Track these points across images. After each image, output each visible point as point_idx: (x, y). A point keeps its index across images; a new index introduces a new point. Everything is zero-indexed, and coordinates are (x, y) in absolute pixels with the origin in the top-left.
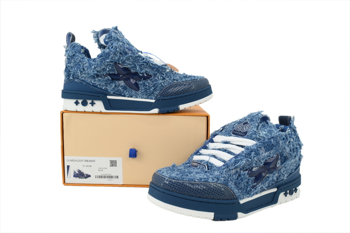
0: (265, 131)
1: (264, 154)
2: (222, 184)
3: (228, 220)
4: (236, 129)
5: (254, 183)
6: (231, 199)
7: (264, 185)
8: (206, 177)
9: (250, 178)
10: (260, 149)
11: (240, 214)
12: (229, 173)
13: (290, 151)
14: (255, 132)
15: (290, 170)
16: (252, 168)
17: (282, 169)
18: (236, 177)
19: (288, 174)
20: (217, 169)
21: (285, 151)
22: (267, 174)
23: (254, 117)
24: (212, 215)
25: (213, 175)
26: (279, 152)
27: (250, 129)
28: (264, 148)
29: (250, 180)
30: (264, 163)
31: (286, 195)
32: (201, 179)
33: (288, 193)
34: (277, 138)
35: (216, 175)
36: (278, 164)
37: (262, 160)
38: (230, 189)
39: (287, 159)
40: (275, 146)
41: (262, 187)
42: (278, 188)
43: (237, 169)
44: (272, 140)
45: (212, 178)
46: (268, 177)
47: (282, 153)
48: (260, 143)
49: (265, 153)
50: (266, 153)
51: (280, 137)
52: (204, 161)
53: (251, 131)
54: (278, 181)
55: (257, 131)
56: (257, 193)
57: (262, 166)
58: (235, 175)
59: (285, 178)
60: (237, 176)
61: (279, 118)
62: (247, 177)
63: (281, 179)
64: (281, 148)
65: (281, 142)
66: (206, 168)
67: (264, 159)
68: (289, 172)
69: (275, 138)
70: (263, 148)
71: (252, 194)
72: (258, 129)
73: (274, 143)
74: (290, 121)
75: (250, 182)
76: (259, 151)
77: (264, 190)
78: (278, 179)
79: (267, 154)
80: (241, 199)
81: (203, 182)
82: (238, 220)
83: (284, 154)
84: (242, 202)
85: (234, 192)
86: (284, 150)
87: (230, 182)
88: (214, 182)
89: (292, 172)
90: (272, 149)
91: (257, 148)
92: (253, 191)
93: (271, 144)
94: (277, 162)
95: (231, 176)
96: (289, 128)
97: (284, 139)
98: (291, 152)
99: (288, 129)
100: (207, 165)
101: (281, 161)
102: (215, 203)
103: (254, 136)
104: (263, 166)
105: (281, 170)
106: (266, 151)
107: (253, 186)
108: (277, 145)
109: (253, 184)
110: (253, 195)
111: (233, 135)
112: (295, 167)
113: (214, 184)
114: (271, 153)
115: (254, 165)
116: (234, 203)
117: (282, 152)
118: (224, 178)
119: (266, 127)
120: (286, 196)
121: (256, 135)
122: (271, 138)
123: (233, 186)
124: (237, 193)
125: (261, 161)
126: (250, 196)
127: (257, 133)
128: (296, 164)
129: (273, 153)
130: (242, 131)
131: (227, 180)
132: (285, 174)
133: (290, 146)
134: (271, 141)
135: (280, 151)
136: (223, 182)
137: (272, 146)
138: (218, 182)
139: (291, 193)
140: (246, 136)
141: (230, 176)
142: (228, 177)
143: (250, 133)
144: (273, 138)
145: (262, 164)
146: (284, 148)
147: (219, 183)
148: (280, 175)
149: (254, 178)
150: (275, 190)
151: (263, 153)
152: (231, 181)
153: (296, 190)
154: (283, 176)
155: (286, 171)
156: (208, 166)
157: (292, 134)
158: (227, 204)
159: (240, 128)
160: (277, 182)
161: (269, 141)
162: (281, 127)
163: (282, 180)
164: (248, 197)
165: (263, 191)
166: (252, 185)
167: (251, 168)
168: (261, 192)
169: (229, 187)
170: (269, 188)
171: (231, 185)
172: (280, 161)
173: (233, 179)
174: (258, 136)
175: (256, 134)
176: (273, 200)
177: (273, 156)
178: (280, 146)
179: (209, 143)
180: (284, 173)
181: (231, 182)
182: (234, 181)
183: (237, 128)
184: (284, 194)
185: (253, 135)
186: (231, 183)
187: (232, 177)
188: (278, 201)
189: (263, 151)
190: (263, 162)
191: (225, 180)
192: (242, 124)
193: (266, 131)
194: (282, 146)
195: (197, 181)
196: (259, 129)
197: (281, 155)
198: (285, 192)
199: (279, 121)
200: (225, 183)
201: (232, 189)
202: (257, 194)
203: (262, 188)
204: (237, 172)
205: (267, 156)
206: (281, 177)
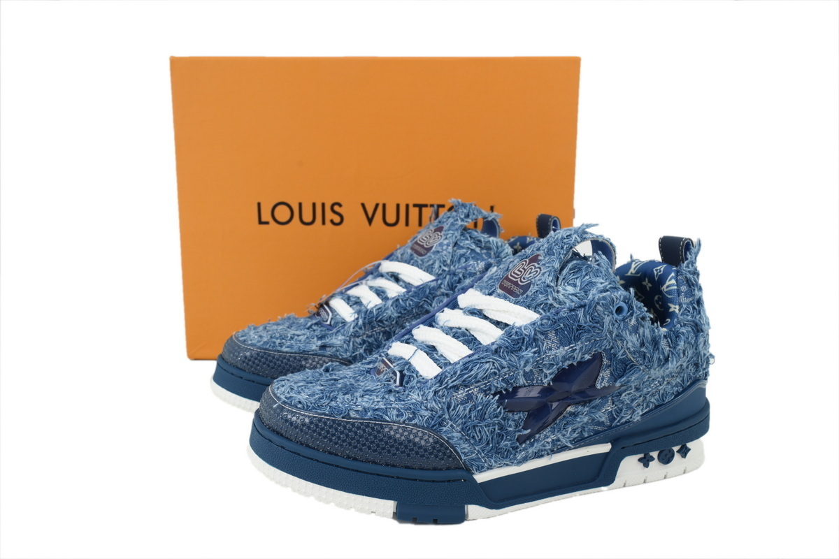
0: (575, 286)
1: (553, 353)
2: (423, 427)
3: (436, 522)
4: (511, 276)
5: (525, 428)
6: (448, 469)
7: (564, 435)
8: (383, 407)
9: (510, 415)
10: (543, 337)
11: (472, 509)
12: (444, 400)
13: (642, 344)
14: (548, 286)
15: (657, 397)
16: (516, 389)
17: (624, 395)
18: (465, 410)
19: (648, 406)
20: (419, 385)
21: (620, 345)
22: (569, 406)
23: (557, 244)
24: (390, 505)
25: (404, 401)
26: (603, 348)
27: (537, 278)
28: (556, 335)
29: (508, 420)
30: (552, 376)
31: (646, 461)
32: (366, 410)
33: (652, 459)
34: (595, 307)
35: (414, 401)
36: (603, 379)
37: (548, 369)
38: (447, 442)
39: (632, 366)
40: (589, 331)
41: (558, 440)
42: (614, 442)
43: (470, 390)
44: (581, 313)
45: (398, 410)
46: (574, 415)
47: (613, 351)
48: (545, 321)
49: (559, 348)
50: (561, 349)
51: (606, 305)
52: (402, 358)
53: (539, 283)
54: (613, 425)
55: (552, 284)
56: (538, 455)
57: (549, 384)
58: (462, 404)
59: (637, 418)
60: (468, 409)
61: (660, 243)
62: (500, 412)
63: (624, 420)
64: (606, 335)
65: (607, 320)
66: (395, 381)
67: (553, 364)
68: (653, 400)
69: (590, 307)
70: (552, 335)
71: (519, 457)
72: (558, 278)
73: (585, 323)
74: (686, 254)
75: (510, 426)
76: (540, 343)
77: (564, 448)
78: (612, 419)
79: (562, 351)
80: (480, 469)
81: (370, 419)
82: (466, 523)
83: (620, 354)
84: (481, 477)
85: (459, 451)
86: (619, 342)
87: (447, 424)
88: (402, 420)
89: (664, 401)
90: (577, 338)
91: (535, 334)
92: (525, 449)
93: (576, 324)
94: (598, 375)
95: (452, 408)
96: (673, 274)
97: (619, 310)
98: (643, 349)
99: (669, 278)
100: (401, 372)
101: (611, 373)
102: (398, 478)
103: (541, 297)
104: (551, 384)
105: (621, 395)
106: (562, 344)
107: (519, 436)
108: (594, 327)
109: (519, 431)
110: (525, 459)
111: (499, 291)
112: (676, 389)
113: (399, 427)
114: (576, 349)
115: (522, 381)
116: (454, 481)
117: (612, 348)
118: (432, 411)
119: (584, 273)
120: (646, 465)
121: (548, 295)
122: (579, 307)
123: (455, 434)
124: (465, 454)
125: (544, 370)
126: (512, 463)
127: (549, 290)
128: (683, 381)
129: (579, 351)
130: (521, 281)
131: (440, 417)
132: (638, 405)
133: (641, 330)
134: (577, 315)
135: (606, 345)
136: (426, 422)
137: (578, 330)
138: (413, 422)
139: (666, 458)
140: (525, 296)
141: (449, 407)
142: (442, 408)
143: (536, 288)
144: (583, 306)
145: (549, 379)
146: (617, 336)
147: (415, 425)
148: (621, 410)
149: (523, 415)
150: (605, 448)
151: (550, 349)
152: (451, 420)
153: (684, 452)
154: (629, 412)
155: (641, 398)
156: (402, 376)
157: (679, 293)
158: (433, 481)
159: (519, 273)
160: (610, 427)
161: (569, 314)
162: (657, 270)
163: (626, 422)
164: (507, 465)
165: (564, 450)
166: (517, 434)
167: (514, 387)
168: (553, 452)
169: (445, 437)
170: (580, 442)
171: (453, 432)
172: (608, 371)
173: (458, 416)
174: (550, 298)
175: (546, 291)
176: (598, 475)
177: (582, 358)
178: (605, 332)
179: (446, 309)
180: (634, 404)
181: (450, 423)
182: (460, 421)
183: (514, 273)
184: (640, 460)
185: (540, 295)
186: (451, 426)
187: (454, 409)
188: (614, 480)
189: (553, 342)
190: (551, 374)
191: (432, 418)
192: (528, 260)
193: (578, 284)
194: (611, 333)
195: (352, 414)
196: (561, 277)
197: (611, 354)
198: (642, 455)
199: (661, 252)
200: (433, 426)
201: (451, 441)
202: (542, 456)
203: (559, 443)
204: (470, 397)
205: (563, 357)
206: (622, 415)
